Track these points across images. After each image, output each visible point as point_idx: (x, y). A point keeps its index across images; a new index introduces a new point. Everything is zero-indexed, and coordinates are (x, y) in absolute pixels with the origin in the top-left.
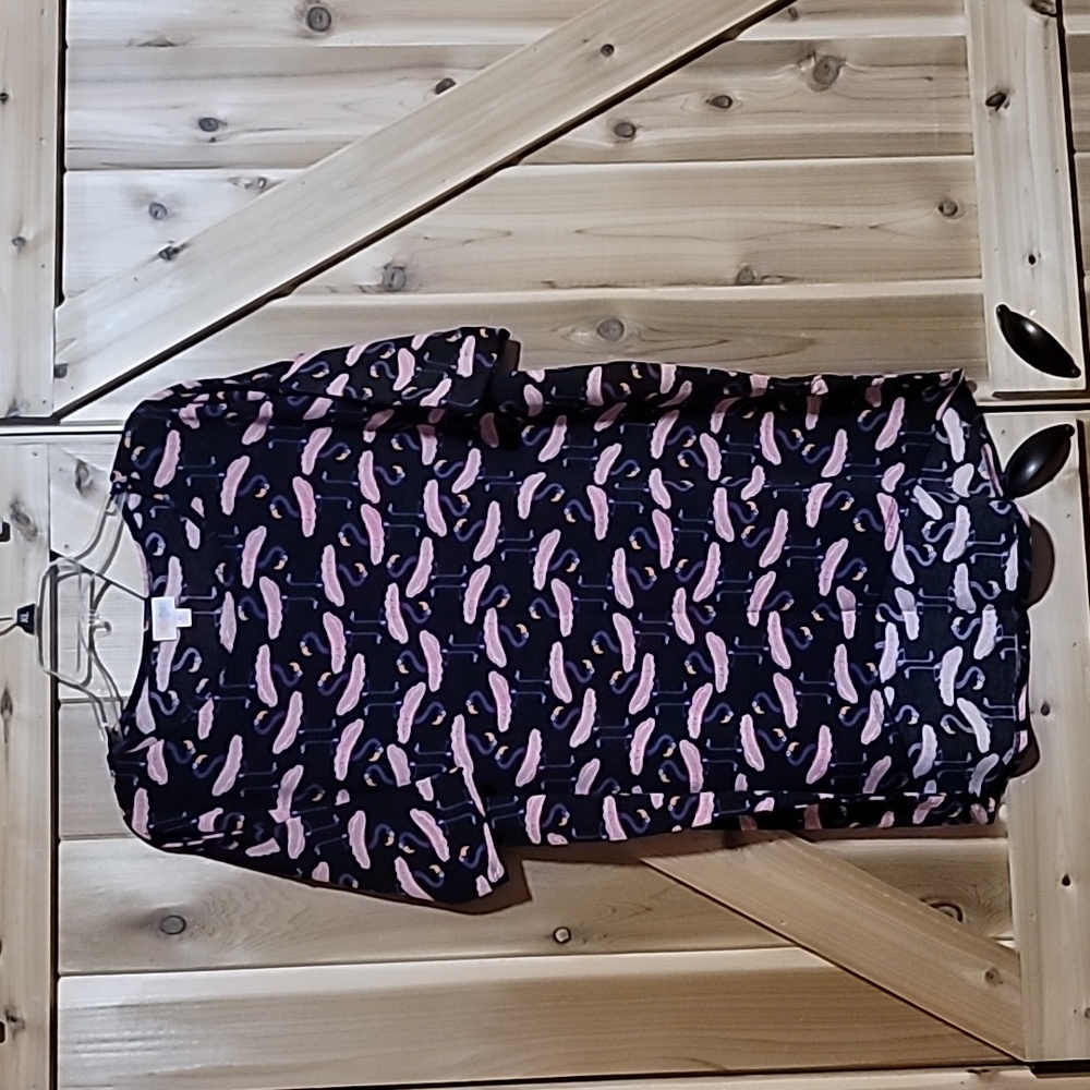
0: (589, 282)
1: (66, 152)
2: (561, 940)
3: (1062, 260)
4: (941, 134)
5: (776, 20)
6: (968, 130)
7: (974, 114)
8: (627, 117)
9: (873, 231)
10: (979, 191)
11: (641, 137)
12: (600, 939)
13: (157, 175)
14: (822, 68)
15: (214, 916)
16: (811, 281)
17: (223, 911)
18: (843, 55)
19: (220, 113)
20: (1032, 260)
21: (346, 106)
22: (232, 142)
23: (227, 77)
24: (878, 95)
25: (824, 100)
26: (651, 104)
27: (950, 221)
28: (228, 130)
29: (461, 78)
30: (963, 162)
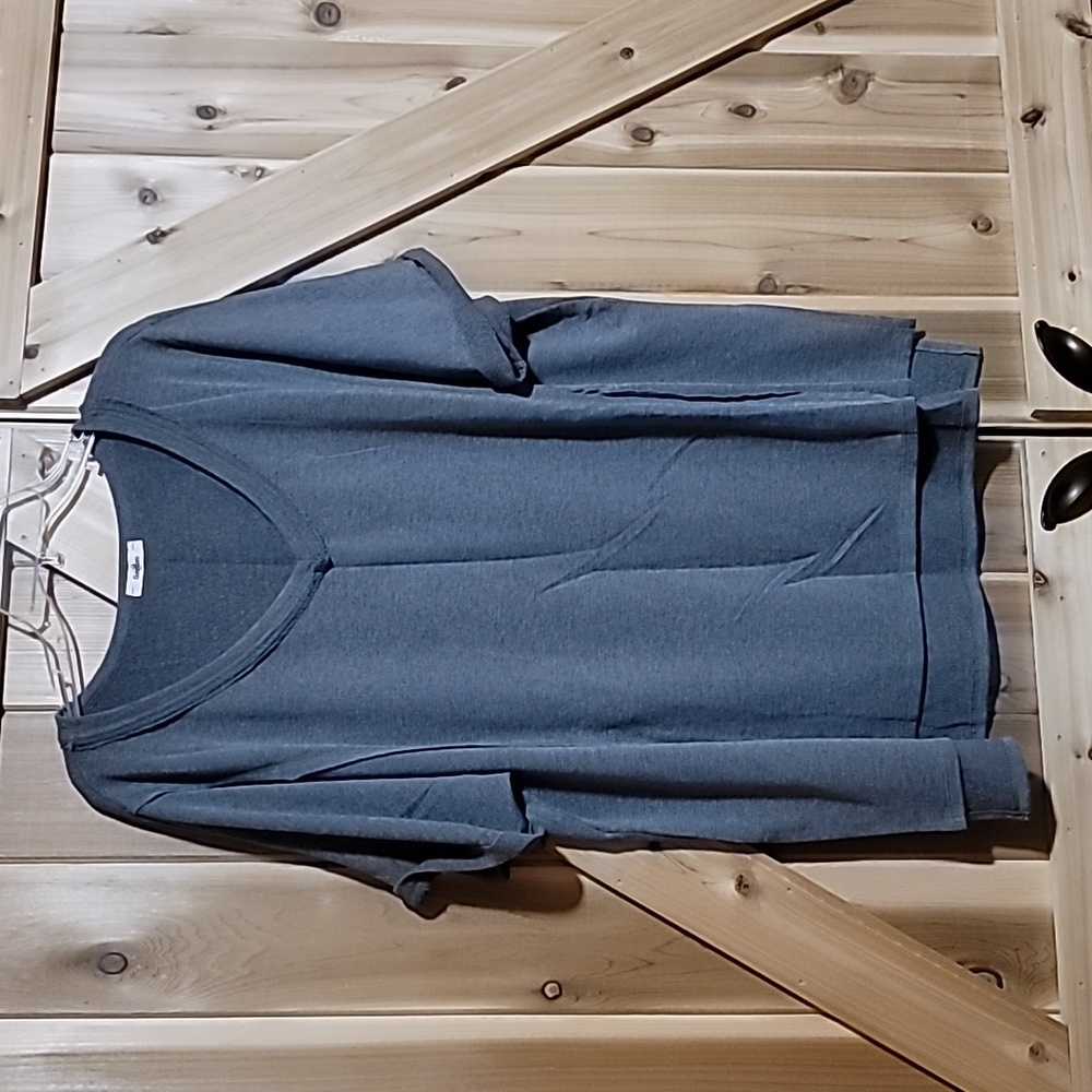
0: (602, 284)
1: (55, 133)
2: (550, 995)
4: (974, 150)
5: (801, 33)
6: (1003, 148)
7: (1008, 130)
8: (646, 122)
9: (903, 244)
10: (1012, 208)
11: (659, 141)
12: (593, 995)
13: (149, 160)
14: (850, 81)
15: (160, 955)
16: (837, 292)
17: (170, 950)
18: (871, 70)
19: (219, 102)
20: (1072, 277)
21: (351, 100)
22: (227, 131)
23: (228, 67)
24: (908, 111)
25: (852, 113)
26: (670, 110)
27: (985, 237)
28: (228, 119)
29: (472, 76)
30: (997, 180)
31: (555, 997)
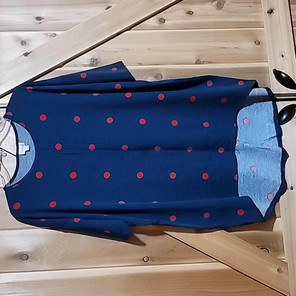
0: (152, 63)
2: (145, 260)
3: (291, 56)
4: (254, 22)
6: (262, 21)
7: (264, 16)
8: (163, 17)
9: (235, 49)
10: (265, 38)
11: (167, 22)
12: (158, 260)
13: (23, 33)
14: (219, 4)
15: (37, 254)
16: (217, 63)
17: (40, 253)
19: (42, 15)
20: (283, 56)
21: (79, 14)
22: (45, 24)
23: (44, 5)
24: (236, 11)
25: (220, 12)
26: (169, 13)
27: (258, 46)
28: (45, 20)
29: (113, 6)
30: (261, 30)
31: (147, 261)
